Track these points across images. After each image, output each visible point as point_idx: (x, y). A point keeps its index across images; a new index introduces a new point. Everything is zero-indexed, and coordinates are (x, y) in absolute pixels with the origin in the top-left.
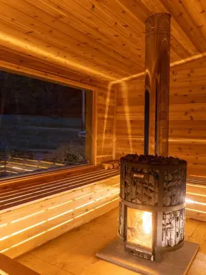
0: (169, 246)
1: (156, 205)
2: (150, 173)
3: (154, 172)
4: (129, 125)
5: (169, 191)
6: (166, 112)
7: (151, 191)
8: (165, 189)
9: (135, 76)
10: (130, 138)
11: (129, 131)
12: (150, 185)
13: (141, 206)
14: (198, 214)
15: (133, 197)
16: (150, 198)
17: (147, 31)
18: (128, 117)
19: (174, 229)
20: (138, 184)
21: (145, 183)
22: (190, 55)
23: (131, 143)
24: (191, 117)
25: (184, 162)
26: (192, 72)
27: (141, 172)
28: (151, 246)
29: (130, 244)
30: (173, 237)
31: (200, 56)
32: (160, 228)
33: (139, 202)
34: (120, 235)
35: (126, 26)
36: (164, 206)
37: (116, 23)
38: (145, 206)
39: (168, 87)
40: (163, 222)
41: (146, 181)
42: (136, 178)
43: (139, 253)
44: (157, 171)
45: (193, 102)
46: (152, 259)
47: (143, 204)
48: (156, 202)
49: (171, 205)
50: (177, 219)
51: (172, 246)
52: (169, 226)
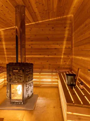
0: (28, 97)
1: (23, 81)
2: (20, 69)
3: (22, 69)
4: (5, 50)
5: (28, 75)
6: (25, 45)
7: (21, 76)
8: (26, 75)
9: (7, 28)
10: (6, 56)
11: (5, 53)
12: (21, 74)
13: (17, 83)
14: (36, 84)
15: (14, 80)
16: (21, 79)
17: (16, 11)
18: (4, 47)
19: (30, 90)
20: (16, 74)
21: (19, 74)
22: (30, 22)
23: (6, 58)
24: (32, 47)
25: (32, 64)
26: (31, 29)
27: (17, 69)
28: (22, 98)
29: (13, 100)
30: (30, 93)
31: (34, 23)
32: (25, 90)
33: (16, 81)
34: (8, 98)
35: (7, 7)
36: (26, 81)
37: (2, 5)
38: (19, 83)
39: (25, 35)
40: (26, 88)
41: (19, 73)
42: (15, 72)
43: (17, 102)
44: (23, 68)
45: (32, 41)
46: (22, 103)
47: (18, 82)
48: (23, 80)
49: (29, 81)
50: (31, 86)
51: (30, 96)
52: (28, 89)
